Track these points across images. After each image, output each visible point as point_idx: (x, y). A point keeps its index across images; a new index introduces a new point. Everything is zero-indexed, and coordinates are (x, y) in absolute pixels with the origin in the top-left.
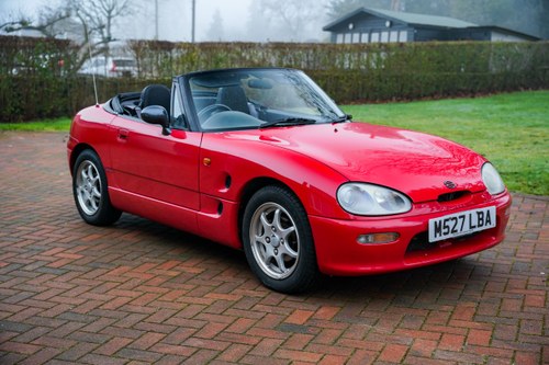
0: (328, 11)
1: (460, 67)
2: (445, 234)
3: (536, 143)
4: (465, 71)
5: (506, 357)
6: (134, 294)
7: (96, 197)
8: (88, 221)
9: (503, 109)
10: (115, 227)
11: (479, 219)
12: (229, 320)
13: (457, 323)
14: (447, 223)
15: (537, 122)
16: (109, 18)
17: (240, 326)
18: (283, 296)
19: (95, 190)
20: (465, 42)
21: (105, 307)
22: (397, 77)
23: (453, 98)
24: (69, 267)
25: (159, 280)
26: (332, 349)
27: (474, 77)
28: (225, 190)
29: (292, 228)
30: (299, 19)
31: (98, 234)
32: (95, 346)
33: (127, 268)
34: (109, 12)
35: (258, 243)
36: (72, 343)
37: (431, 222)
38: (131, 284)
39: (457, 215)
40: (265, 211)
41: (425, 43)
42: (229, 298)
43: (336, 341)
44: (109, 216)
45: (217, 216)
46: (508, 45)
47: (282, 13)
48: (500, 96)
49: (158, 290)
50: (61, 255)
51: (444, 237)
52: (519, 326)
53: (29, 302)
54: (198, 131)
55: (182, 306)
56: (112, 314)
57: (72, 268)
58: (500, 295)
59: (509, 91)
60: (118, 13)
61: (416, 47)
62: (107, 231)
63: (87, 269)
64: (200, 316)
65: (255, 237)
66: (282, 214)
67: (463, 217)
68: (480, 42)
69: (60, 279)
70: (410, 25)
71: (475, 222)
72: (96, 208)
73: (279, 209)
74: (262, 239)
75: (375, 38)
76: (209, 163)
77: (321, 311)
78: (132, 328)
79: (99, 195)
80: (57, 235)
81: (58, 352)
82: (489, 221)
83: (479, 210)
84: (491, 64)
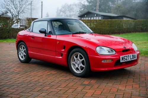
0: (78, 12)
1: (116, 26)
2: (124, 60)
3: (138, 45)
4: (117, 27)
5: (144, 90)
6: (39, 78)
7: (24, 55)
8: (22, 62)
9: (128, 37)
10: (29, 63)
11: (133, 57)
12: (67, 83)
13: (129, 83)
14: (125, 57)
15: (137, 40)
16: (18, 14)
17: (71, 85)
18: (81, 78)
19: (24, 53)
20: (117, 20)
21: (32, 81)
22: (99, 29)
23: (114, 34)
24: (19, 72)
25: (45, 75)
26: (97, 89)
27: (119, 29)
28: (63, 50)
29: (83, 59)
30: (70, 15)
31: (25, 65)
32: (32, 89)
33: (35, 72)
34: (18, 12)
35: (73, 64)
36: (25, 89)
37: (121, 57)
38: (38, 76)
39: (127, 55)
40: (75, 55)
41: (106, 20)
42: (66, 78)
43: (98, 87)
44: (28, 60)
45: (61, 57)
46: (128, 21)
47: (65, 13)
48: (126, 34)
49: (46, 77)
50: (16, 70)
51: (124, 61)
52: (146, 83)
53: (10, 80)
54: (55, 35)
55: (53, 80)
56: (34, 82)
57: (20, 72)
58: (139, 77)
59: (129, 33)
60: (21, 13)
61: (104, 21)
62: (28, 64)
63: (24, 73)
64: (59, 83)
65: (72, 62)
66: (80, 56)
67: (129, 56)
68: (121, 20)
69: (17, 75)
70: (102, 15)
71: (132, 58)
72: (24, 58)
73: (79, 54)
74: (74, 63)
75: (92, 18)
76: (59, 43)
77: (92, 81)
78: (41, 85)
79: (25, 54)
80: (14, 65)
81: (22, 91)
82: (135, 57)
83: (133, 54)
84: (124, 26)
